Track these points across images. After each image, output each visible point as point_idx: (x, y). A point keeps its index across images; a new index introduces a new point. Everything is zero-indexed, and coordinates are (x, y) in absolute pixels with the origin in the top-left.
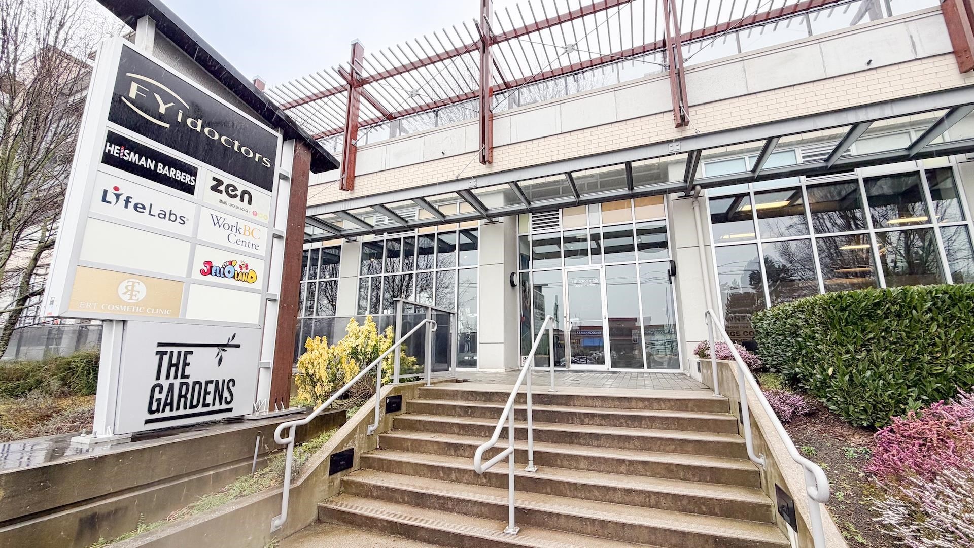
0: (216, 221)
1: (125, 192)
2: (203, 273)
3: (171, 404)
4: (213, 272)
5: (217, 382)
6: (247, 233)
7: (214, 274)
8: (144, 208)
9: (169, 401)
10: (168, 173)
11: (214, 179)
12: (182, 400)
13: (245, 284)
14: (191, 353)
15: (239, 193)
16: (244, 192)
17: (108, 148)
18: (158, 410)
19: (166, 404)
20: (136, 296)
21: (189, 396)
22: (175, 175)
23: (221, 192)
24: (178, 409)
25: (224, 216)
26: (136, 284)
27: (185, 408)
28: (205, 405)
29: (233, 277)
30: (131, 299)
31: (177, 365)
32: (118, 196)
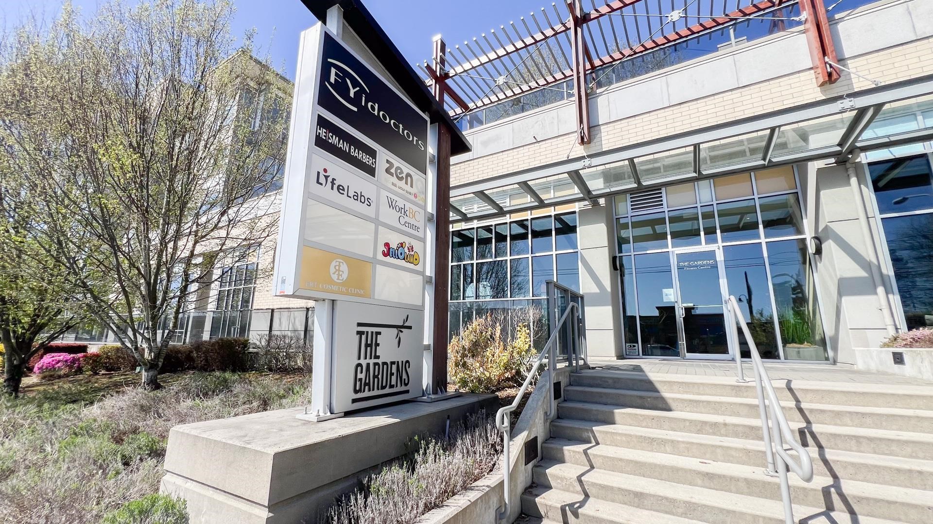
0: (390, 204)
1: (332, 174)
2: (385, 255)
3: (369, 384)
4: (391, 253)
5: (398, 362)
6: (411, 216)
7: (391, 256)
8: (343, 190)
9: (367, 381)
10: (357, 155)
11: (388, 161)
12: (376, 380)
13: (411, 266)
14: (380, 333)
15: (404, 175)
16: (408, 175)
17: (318, 131)
18: (360, 391)
19: (366, 384)
20: (341, 275)
21: (380, 377)
22: (362, 157)
23: (392, 174)
24: (373, 390)
25: (396, 198)
26: (341, 264)
27: (378, 389)
28: (391, 386)
29: (404, 259)
30: (338, 279)
31: (371, 345)
32: (326, 177)
